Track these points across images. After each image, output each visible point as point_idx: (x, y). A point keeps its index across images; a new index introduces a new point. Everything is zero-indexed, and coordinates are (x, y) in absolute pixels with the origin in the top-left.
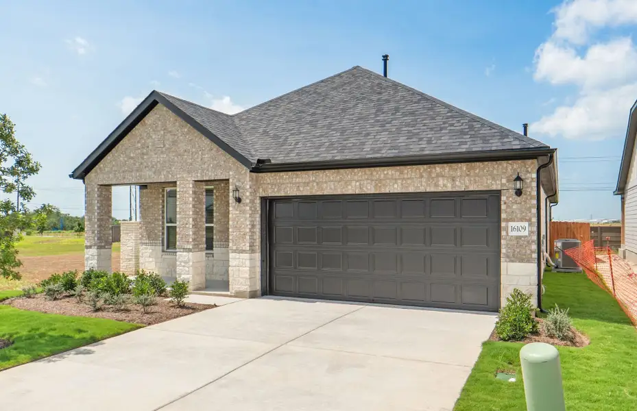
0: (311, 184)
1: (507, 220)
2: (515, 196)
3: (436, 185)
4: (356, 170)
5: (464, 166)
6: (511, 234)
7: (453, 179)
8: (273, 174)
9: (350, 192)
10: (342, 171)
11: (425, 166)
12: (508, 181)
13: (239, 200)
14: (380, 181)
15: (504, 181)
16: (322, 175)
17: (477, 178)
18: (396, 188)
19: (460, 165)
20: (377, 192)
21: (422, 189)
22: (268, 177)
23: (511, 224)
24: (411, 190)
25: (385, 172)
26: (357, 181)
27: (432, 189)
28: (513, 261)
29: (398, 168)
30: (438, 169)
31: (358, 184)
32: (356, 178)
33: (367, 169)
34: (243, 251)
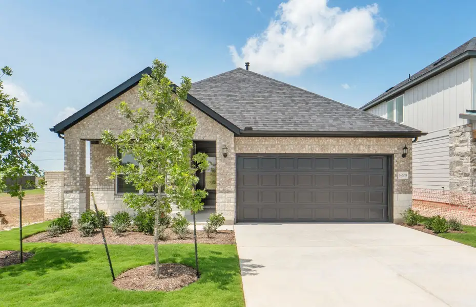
0: (276, 146)
1: (397, 171)
2: (401, 157)
3: (359, 150)
4: (308, 138)
5: (374, 140)
6: (399, 178)
7: (369, 147)
8: (247, 138)
9: (305, 152)
10: (299, 138)
11: (352, 138)
12: (398, 149)
13: (225, 155)
14: (324, 146)
15: (396, 149)
16: (284, 140)
17: (382, 147)
18: (335, 151)
19: (372, 139)
20: (323, 153)
21: (350, 152)
22: (243, 140)
23: (400, 173)
24: (344, 152)
25: (328, 141)
26: (309, 145)
27: (356, 152)
28: (400, 193)
29: (336, 138)
30: (360, 140)
31: (310, 147)
32: (308, 143)
33: (316, 138)
34: (229, 192)
